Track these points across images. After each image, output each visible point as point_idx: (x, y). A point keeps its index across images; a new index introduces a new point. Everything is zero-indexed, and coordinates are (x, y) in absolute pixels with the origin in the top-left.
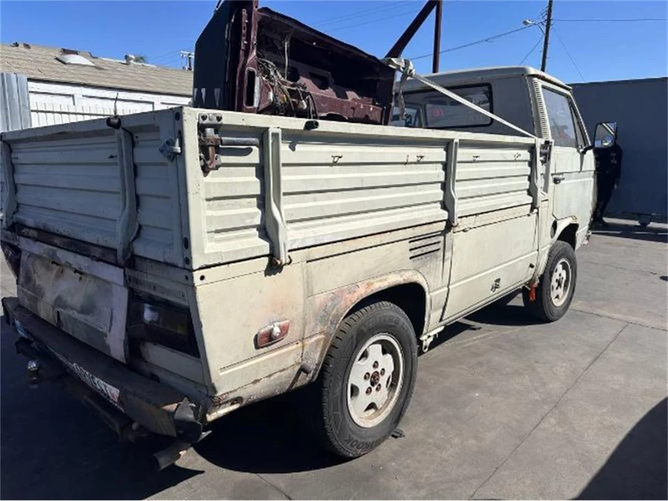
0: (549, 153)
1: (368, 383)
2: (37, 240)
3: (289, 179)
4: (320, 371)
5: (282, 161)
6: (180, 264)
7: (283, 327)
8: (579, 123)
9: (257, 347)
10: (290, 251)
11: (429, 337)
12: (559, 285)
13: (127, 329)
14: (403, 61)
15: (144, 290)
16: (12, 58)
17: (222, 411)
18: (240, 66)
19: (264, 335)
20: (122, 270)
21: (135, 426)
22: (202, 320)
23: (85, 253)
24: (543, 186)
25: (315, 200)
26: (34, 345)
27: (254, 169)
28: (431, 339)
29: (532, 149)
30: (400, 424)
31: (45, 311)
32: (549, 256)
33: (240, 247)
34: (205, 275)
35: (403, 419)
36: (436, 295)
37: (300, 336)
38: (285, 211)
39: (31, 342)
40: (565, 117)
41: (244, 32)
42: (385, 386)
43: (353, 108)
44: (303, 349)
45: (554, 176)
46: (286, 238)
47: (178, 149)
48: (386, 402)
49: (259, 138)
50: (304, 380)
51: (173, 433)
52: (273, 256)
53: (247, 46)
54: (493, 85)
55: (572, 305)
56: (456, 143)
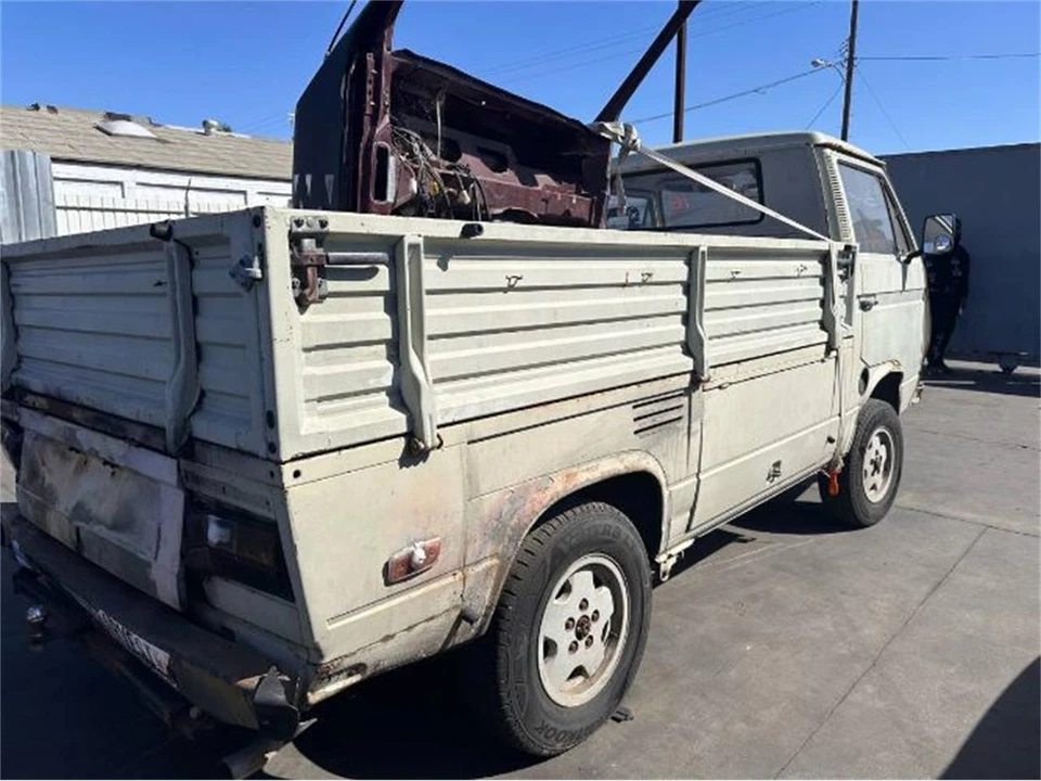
0: (853, 265)
1: (572, 635)
2: (47, 413)
3: (436, 314)
4: (493, 617)
5: (427, 285)
6: (262, 451)
7: (431, 549)
8: (899, 217)
9: (388, 583)
10: (439, 427)
11: (670, 556)
12: (876, 468)
13: (183, 556)
14: (622, 126)
15: (208, 492)
16: (28, 127)
17: (332, 688)
18: (364, 139)
19: (399, 563)
20: (174, 462)
21: (194, 713)
22: (296, 542)
23: (121, 434)
24: (844, 315)
25: (480, 345)
26: (42, 579)
27: (381, 299)
28: (673, 561)
29: (824, 258)
30: (626, 698)
31: (58, 527)
32: (859, 423)
33: (358, 424)
34: (300, 468)
35: (631, 691)
36: (679, 491)
37: (459, 562)
38: (432, 363)
39: (37, 575)
40: (876, 207)
41: (369, 87)
42: (600, 639)
43: (546, 201)
44: (464, 584)
45: (863, 299)
46: (433, 407)
47: (257, 272)
48: (601, 666)
49: (388, 252)
50: (467, 632)
51: (253, 724)
52: (412, 435)
53: (376, 109)
54: (761, 160)
55: (898, 501)
56: (703, 253)
